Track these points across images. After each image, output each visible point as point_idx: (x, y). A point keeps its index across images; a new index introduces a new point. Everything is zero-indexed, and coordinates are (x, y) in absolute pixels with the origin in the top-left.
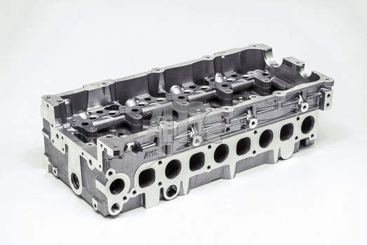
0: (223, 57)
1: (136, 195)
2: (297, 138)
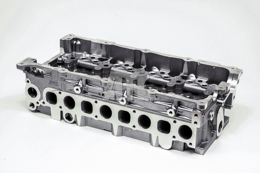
1: (44, 105)
2: (174, 137)
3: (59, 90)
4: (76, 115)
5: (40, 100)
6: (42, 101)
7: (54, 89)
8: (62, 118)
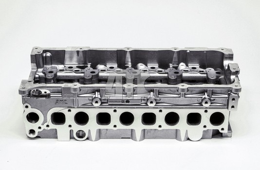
0: (188, 51)
1: (49, 128)
2: (205, 127)
3: (68, 107)
4: (89, 131)
5: (43, 124)
6: (46, 124)
7: (62, 108)
8: (72, 137)
